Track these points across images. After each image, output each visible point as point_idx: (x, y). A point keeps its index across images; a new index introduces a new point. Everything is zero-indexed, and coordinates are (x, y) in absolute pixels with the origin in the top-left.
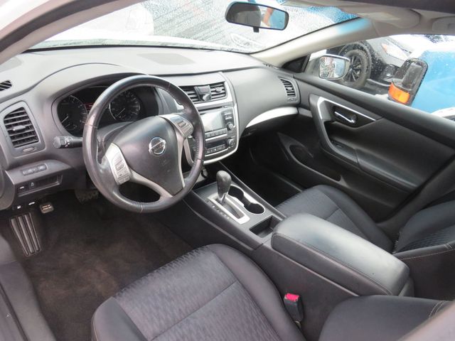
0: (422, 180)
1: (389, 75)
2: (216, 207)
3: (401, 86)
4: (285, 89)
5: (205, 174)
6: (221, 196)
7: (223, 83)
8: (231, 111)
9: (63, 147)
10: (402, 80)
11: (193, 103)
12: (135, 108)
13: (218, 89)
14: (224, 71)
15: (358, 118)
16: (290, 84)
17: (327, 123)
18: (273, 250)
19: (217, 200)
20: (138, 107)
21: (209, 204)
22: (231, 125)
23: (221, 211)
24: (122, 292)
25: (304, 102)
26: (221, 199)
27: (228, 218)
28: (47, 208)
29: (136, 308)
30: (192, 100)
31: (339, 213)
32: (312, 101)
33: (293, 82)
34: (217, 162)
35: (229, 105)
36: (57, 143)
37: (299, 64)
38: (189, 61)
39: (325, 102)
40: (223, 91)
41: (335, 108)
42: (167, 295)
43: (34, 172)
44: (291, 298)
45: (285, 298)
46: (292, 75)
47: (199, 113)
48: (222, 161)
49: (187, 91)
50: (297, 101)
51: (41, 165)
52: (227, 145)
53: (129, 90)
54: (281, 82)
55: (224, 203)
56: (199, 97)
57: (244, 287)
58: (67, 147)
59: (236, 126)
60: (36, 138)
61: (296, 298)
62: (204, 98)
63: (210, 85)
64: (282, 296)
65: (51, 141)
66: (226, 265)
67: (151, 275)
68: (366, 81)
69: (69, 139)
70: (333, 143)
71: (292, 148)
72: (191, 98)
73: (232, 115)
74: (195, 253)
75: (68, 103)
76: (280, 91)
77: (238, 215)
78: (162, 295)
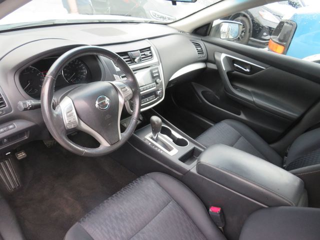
0: (302, 111)
1: (265, 34)
2: (152, 143)
3: (277, 41)
4: (196, 49)
5: (141, 118)
6: (155, 136)
7: (149, 48)
8: (157, 68)
9: (26, 109)
10: (278, 37)
11: (128, 65)
12: (83, 73)
13: (146, 53)
14: (149, 39)
15: (251, 67)
16: (199, 45)
17: (229, 73)
18: (199, 175)
19: (152, 138)
20: (85, 72)
21: (146, 142)
22: (158, 80)
23: (156, 147)
24: (85, 218)
25: (210, 58)
26: (155, 137)
27: (162, 152)
28: (21, 155)
29: (97, 230)
30: (127, 63)
31: (242, 139)
32: (216, 57)
33: (201, 43)
34: (150, 109)
35: (155, 64)
36: (20, 107)
37: (205, 29)
38: (122, 33)
39: (226, 57)
40: (150, 54)
41: (234, 61)
42: (120, 217)
43: (5, 131)
44: (215, 210)
45: (210, 210)
46: (200, 38)
47: (134, 72)
48: (153, 108)
49: (122, 56)
50: (205, 58)
51: (11, 124)
52: (156, 96)
53: (78, 59)
54: (192, 44)
55: (157, 140)
56: (132, 60)
57: (178, 204)
58: (30, 109)
59: (162, 80)
60: (4, 103)
61: (219, 210)
62: (136, 60)
63: (140, 50)
64: (207, 208)
65: (16, 105)
66: (163, 188)
67: (107, 202)
68: (249, 40)
69: (31, 102)
70: (234, 88)
71: (203, 93)
72: (126, 61)
73: (158, 72)
74: (139, 181)
75: (28, 73)
76: (192, 51)
77: (169, 149)
78: (116, 218)
